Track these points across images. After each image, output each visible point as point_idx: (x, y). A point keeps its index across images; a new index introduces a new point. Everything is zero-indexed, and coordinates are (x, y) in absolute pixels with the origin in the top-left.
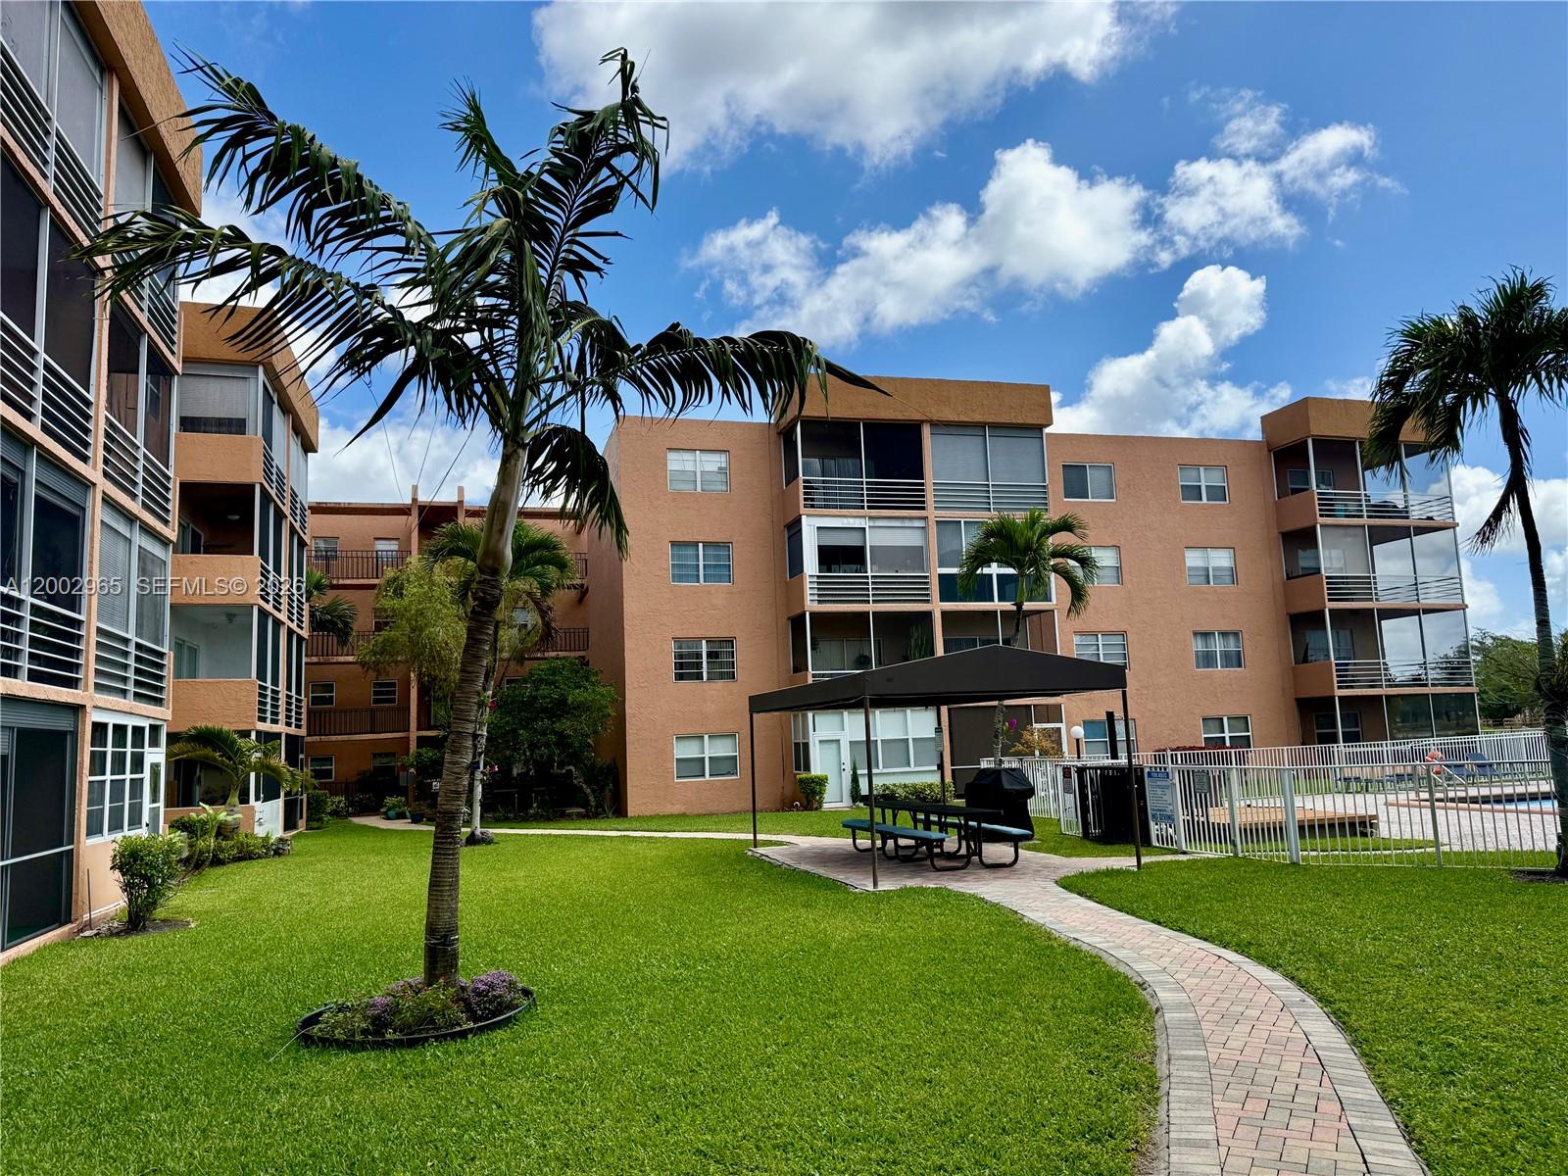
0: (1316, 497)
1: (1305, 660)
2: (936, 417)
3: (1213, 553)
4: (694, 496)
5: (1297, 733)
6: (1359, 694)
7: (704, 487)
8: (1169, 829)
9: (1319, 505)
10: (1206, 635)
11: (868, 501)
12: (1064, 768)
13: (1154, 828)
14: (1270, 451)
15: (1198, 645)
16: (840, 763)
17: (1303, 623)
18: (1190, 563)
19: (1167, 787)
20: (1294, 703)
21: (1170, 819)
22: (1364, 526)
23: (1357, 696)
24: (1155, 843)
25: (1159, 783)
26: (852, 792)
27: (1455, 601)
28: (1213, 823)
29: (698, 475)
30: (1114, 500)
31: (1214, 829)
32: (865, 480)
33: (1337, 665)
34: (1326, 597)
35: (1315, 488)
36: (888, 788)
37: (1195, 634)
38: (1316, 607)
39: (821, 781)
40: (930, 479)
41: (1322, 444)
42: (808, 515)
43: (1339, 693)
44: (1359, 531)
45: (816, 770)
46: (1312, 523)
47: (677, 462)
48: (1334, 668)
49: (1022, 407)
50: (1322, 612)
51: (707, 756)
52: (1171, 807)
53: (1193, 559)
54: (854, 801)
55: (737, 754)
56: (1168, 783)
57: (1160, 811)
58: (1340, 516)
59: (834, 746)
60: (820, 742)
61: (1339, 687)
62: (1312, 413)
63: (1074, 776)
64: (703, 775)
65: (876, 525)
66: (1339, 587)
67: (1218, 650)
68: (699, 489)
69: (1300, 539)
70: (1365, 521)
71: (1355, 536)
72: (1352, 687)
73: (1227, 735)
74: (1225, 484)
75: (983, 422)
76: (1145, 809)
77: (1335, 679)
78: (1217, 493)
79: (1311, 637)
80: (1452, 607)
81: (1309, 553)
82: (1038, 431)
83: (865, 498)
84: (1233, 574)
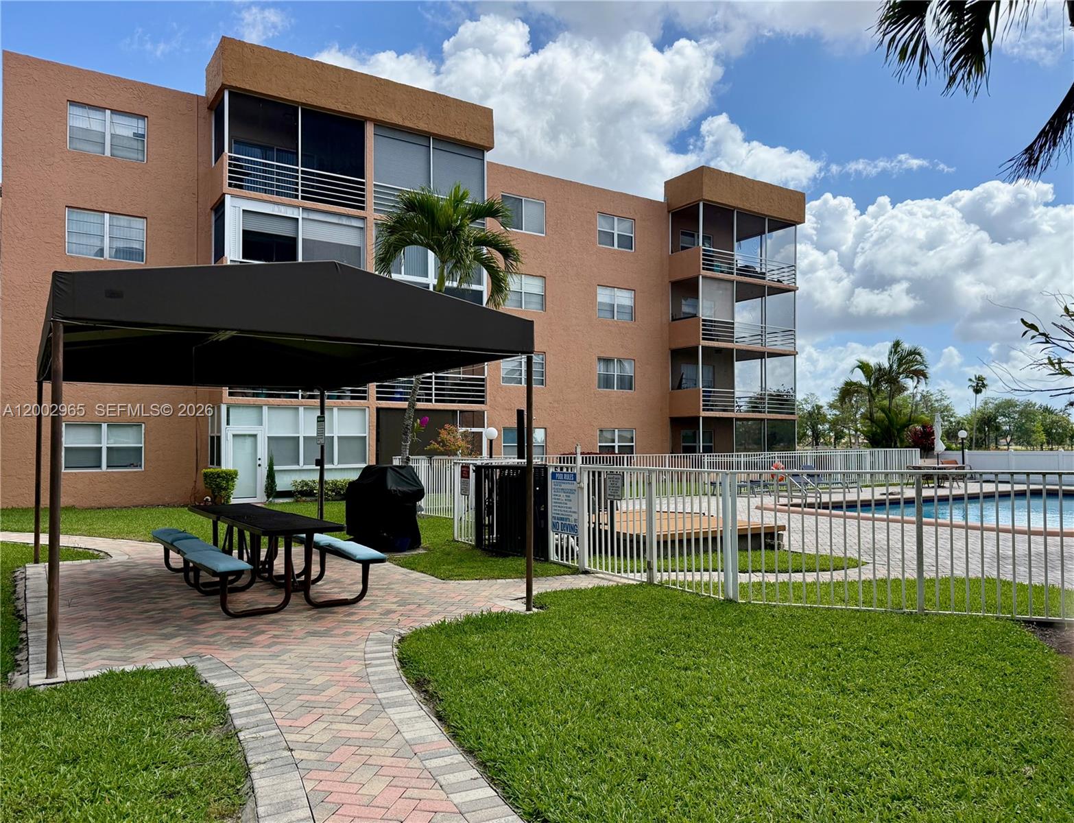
0: (702, 252)
1: (679, 387)
2: (380, 117)
3: (618, 292)
4: (101, 160)
5: (668, 445)
6: (718, 416)
7: (116, 152)
8: (571, 539)
9: (703, 259)
10: (607, 361)
11: (303, 191)
12: (462, 467)
13: (553, 538)
14: (669, 212)
15: (601, 369)
16: (255, 458)
17: (682, 356)
18: (601, 298)
19: (572, 491)
20: (668, 420)
21: (573, 529)
22: (733, 281)
23: (716, 418)
24: (553, 557)
25: (564, 486)
26: (267, 488)
27: (789, 348)
28: (618, 533)
29: (108, 138)
30: (544, 235)
31: (618, 540)
32: (300, 168)
33: (704, 391)
34: (701, 336)
35: (701, 244)
36: (307, 484)
37: (600, 359)
38: (692, 344)
39: (230, 477)
40: (371, 180)
41: (710, 208)
42: (233, 196)
43: (703, 414)
44: (729, 285)
45: (227, 464)
46: (695, 274)
47: (80, 120)
48: (701, 394)
49: (466, 125)
50: (697, 348)
51: (104, 445)
52: (575, 516)
53: (603, 296)
54: (268, 497)
55: (142, 445)
56: (574, 486)
57: (562, 519)
58: (717, 271)
59: (249, 441)
60: (234, 436)
61: (704, 410)
62: (706, 180)
63: (472, 475)
64: (99, 466)
65: (310, 217)
66: (711, 328)
67: (616, 374)
68: (108, 153)
69: (686, 288)
70: (734, 277)
71: (726, 289)
72: (712, 410)
73: (616, 444)
74: (633, 235)
75: (429, 133)
76: (545, 514)
77: (701, 403)
78: (626, 242)
79: (686, 370)
80: (787, 353)
81: (690, 301)
82: (481, 153)
83: (300, 188)
84: (633, 312)
